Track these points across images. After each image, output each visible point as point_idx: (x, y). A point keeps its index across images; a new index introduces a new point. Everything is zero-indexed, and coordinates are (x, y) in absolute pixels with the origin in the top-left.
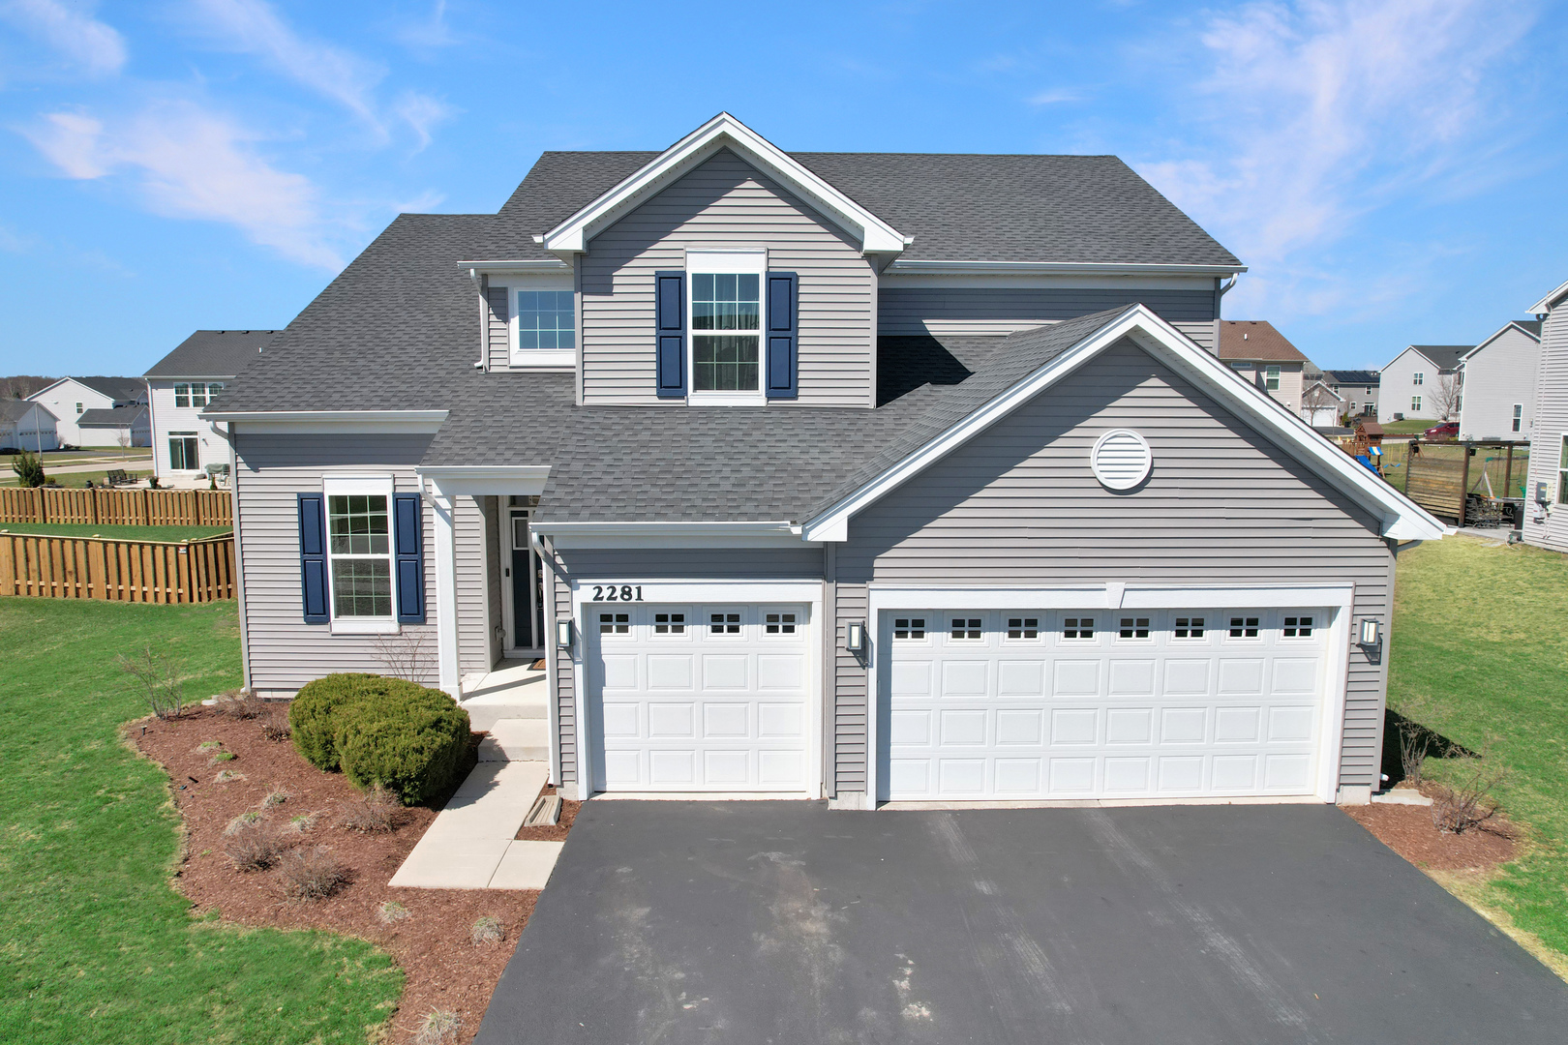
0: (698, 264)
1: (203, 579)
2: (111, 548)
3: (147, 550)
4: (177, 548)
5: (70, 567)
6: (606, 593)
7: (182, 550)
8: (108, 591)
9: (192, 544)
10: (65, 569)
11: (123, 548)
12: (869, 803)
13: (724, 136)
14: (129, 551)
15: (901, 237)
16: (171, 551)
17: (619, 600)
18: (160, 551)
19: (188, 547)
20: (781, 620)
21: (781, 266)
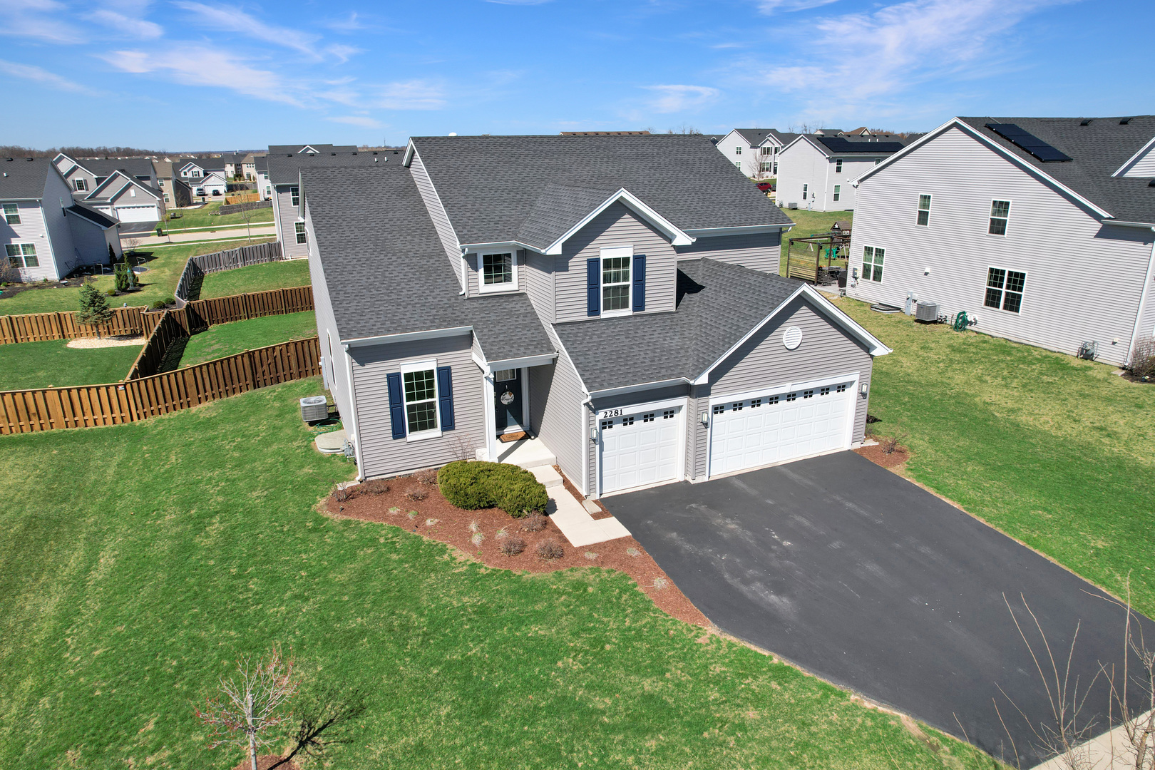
0: (606, 254)
1: (140, 405)
2: (64, 394)
3: (93, 392)
4: (116, 387)
5: (33, 409)
6: (609, 414)
7: (121, 388)
8: (66, 422)
9: (127, 383)
10: (28, 412)
11: (74, 393)
12: (706, 479)
13: (621, 197)
14: (79, 393)
15: (691, 239)
16: (112, 390)
17: (614, 416)
18: (103, 391)
19: (125, 385)
20: (669, 413)
21: (640, 252)
